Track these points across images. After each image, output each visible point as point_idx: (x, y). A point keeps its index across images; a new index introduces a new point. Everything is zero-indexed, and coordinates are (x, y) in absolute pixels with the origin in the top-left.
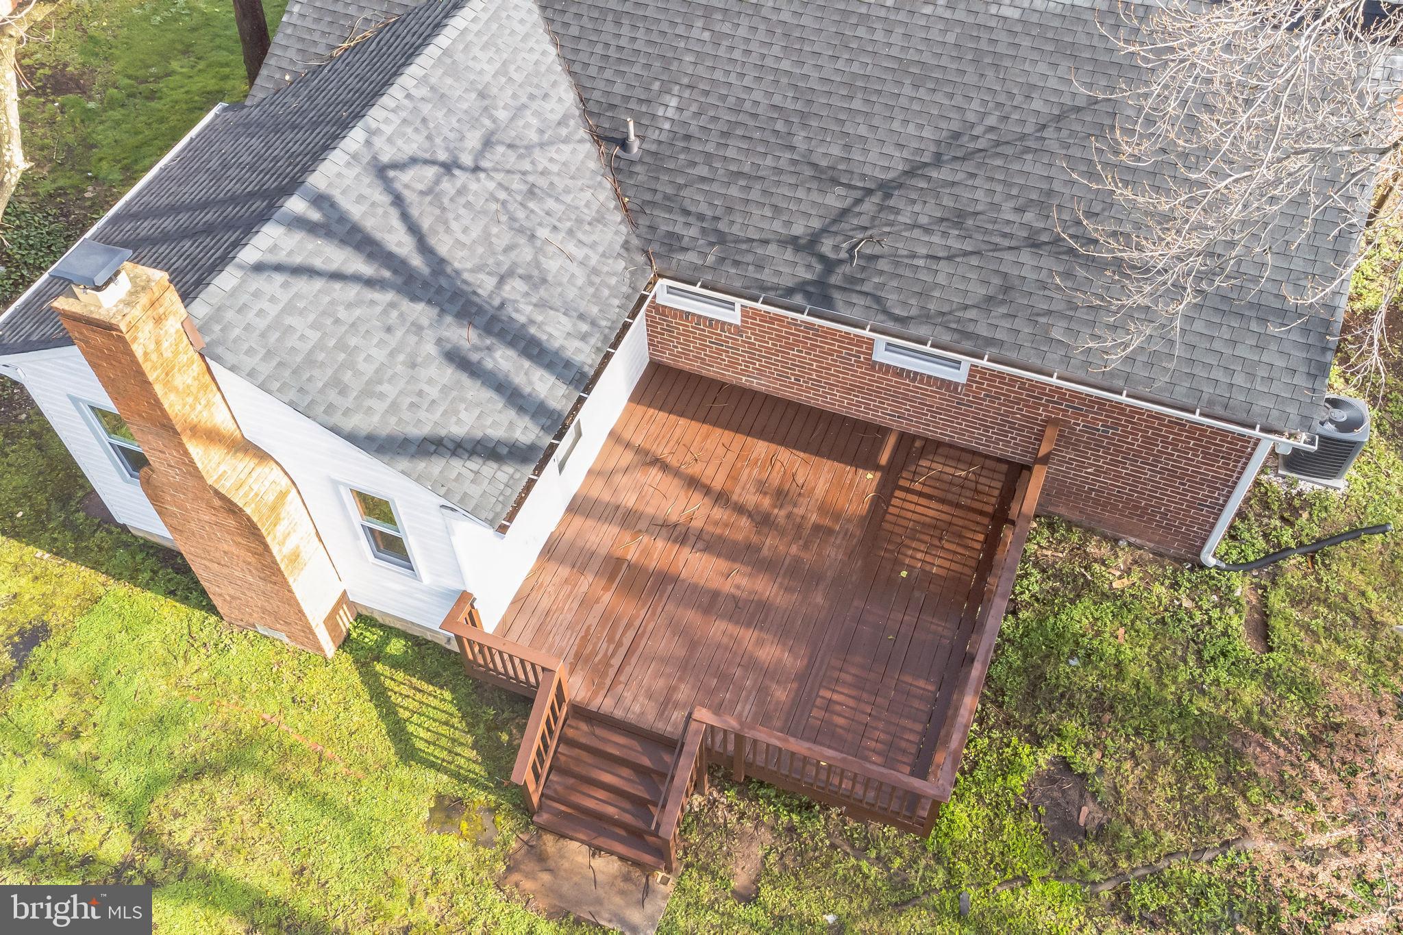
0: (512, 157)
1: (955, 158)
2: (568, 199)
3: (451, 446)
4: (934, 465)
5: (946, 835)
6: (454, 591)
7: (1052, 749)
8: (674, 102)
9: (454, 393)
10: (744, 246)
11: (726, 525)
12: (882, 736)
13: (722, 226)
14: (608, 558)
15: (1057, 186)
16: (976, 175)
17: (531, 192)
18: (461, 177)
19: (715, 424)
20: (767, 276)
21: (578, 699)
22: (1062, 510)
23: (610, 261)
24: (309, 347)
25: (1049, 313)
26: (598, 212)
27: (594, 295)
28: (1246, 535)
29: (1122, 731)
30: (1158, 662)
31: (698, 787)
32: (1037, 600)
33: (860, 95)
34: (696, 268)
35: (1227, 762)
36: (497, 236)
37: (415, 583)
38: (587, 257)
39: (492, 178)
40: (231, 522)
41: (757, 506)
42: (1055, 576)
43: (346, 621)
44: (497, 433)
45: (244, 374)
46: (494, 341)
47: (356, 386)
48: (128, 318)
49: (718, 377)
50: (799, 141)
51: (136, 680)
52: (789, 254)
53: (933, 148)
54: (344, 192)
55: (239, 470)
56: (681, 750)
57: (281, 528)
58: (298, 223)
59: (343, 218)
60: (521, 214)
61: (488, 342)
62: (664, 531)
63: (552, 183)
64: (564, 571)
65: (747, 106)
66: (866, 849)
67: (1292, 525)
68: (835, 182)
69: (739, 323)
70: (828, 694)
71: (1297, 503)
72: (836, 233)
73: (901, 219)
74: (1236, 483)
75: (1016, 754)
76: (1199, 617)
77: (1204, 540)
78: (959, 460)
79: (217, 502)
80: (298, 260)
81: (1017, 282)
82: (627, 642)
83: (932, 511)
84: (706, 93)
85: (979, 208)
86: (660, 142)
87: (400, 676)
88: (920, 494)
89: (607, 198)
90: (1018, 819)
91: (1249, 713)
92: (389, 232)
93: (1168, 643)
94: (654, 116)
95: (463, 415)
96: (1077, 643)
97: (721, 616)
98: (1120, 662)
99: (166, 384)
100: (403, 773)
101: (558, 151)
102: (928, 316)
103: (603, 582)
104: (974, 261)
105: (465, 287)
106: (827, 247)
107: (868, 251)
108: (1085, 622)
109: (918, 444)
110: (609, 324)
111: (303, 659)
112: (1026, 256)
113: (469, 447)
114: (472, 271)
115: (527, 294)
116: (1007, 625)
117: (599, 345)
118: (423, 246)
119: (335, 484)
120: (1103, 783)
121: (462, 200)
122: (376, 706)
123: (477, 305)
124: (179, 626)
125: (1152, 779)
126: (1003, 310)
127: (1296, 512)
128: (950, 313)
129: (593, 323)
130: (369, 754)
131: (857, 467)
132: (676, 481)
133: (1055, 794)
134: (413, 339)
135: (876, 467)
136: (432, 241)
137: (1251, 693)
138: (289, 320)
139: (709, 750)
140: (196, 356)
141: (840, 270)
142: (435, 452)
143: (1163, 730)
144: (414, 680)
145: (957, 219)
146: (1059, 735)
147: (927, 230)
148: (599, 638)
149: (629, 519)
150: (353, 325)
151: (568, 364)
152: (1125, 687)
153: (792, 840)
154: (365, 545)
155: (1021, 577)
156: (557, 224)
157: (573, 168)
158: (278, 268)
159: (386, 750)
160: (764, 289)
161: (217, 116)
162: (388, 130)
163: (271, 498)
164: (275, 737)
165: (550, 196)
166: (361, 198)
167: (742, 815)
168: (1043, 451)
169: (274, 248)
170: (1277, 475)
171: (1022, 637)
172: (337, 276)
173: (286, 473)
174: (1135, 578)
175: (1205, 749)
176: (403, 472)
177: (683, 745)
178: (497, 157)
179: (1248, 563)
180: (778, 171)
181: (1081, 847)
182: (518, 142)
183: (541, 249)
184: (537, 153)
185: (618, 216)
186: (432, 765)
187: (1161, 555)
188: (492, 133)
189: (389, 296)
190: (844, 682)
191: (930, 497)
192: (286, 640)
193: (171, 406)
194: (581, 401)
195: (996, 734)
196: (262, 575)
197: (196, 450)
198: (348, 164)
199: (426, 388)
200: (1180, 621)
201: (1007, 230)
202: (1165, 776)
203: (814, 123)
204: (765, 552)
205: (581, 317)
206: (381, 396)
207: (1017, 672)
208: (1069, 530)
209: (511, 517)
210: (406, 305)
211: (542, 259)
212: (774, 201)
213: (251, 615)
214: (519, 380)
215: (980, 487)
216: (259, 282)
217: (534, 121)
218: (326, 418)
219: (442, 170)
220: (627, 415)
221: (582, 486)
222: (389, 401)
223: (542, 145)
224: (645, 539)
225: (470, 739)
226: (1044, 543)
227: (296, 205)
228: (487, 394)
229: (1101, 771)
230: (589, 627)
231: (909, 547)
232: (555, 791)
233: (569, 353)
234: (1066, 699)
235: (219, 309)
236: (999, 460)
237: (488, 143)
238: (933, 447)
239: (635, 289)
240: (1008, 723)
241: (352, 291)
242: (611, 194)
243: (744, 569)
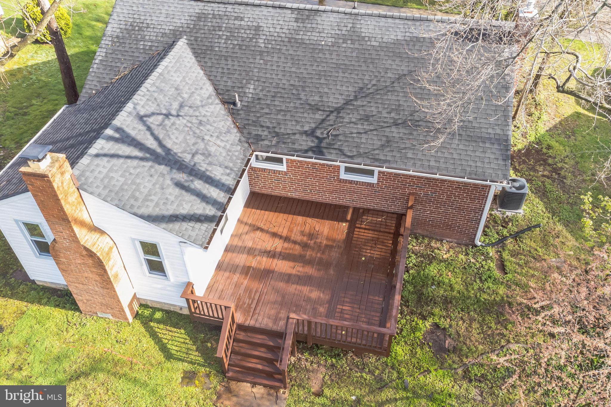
0: (191, 111)
1: (362, 97)
2: (215, 125)
3: (182, 218)
4: (368, 218)
5: (395, 358)
6: (183, 283)
7: (431, 320)
8: (252, 87)
9: (180, 198)
10: (286, 136)
11: (290, 249)
12: (365, 320)
13: (277, 130)
14: (244, 267)
15: (401, 103)
16: (371, 102)
17: (201, 123)
18: (173, 119)
19: (280, 212)
20: (296, 146)
21: (240, 322)
22: (419, 231)
23: (235, 147)
24: (121, 184)
25: (405, 148)
26: (227, 129)
27: (230, 159)
28: (490, 234)
29: (456, 310)
30: (466, 283)
31: (292, 354)
32: (416, 266)
33: (323, 78)
34: (268, 146)
35: (498, 317)
36: (189, 139)
37: (166, 282)
38: (225, 145)
39: (185, 119)
40: (90, 261)
41: (301, 240)
42: (421, 256)
43: (136, 307)
44: (199, 212)
45: (96, 195)
46: (193, 178)
47: (141, 197)
48: (52, 172)
49: (279, 195)
50: (302, 96)
51: (45, 343)
52: (304, 137)
53: (353, 94)
54: (127, 126)
55: (93, 238)
56: (285, 337)
57: (111, 263)
58: (110, 138)
59: (128, 136)
60: (198, 131)
61: (191, 178)
62: (265, 254)
63: (208, 120)
64: (227, 274)
65: (281, 85)
66: (364, 368)
67: (506, 228)
68: (318, 110)
69: (286, 170)
70: (341, 307)
71: (507, 220)
72: (321, 128)
73: (345, 120)
74: (483, 209)
75: (417, 324)
76: (478, 265)
77: (475, 235)
78: (378, 215)
79: (84, 253)
80: (112, 152)
81: (392, 139)
82: (257, 298)
83: (370, 235)
84: (264, 82)
85: (374, 114)
86: (248, 102)
87: (161, 326)
88: (365, 229)
89: (230, 124)
90: (422, 348)
91: (502, 298)
92: (147, 140)
93: (468, 276)
94: (245, 93)
95: (185, 206)
96: (433, 280)
97: (293, 283)
98: (451, 285)
99: (65, 200)
100: (168, 365)
101: (209, 108)
102: (360, 154)
103: (243, 276)
104: (375, 133)
105: (179, 159)
106: (318, 133)
107: (334, 133)
108: (435, 271)
109: (361, 211)
110: (237, 169)
111: (119, 324)
112: (394, 129)
113: (189, 218)
114: (181, 153)
115: (204, 160)
116: (406, 276)
117: (235, 177)
118: (161, 144)
119: (133, 240)
120: (452, 331)
121: (174, 127)
122: (153, 339)
123: (185, 165)
124: (62, 318)
125: (471, 327)
126: (388, 149)
127: (507, 223)
128: (368, 152)
129: (231, 170)
130: (153, 359)
131: (339, 222)
132: (267, 235)
133: (435, 338)
134: (161, 179)
135: (346, 221)
136: (164, 143)
137: (502, 290)
138: (111, 175)
139: (297, 333)
140: (76, 190)
141: (325, 141)
142: (176, 220)
143: (472, 308)
144: (168, 327)
145: (366, 118)
146: (432, 315)
147: (355, 123)
148: (245, 298)
149: (250, 251)
150: (137, 175)
151: (223, 185)
152: (455, 293)
153: (333, 369)
154: (145, 267)
155: (408, 258)
156: (212, 134)
157: (216, 114)
158: (105, 155)
159: (160, 356)
160: (296, 151)
161: (64, 110)
162: (142, 103)
163: (106, 249)
164: (110, 357)
165: (208, 124)
166: (134, 128)
167: (312, 362)
168: (410, 204)
169: (102, 148)
170: (498, 211)
171: (412, 280)
172: (128, 157)
173: (112, 239)
174: (451, 253)
175: (489, 313)
176: (164, 229)
177: (286, 334)
178: (186, 111)
179: (493, 243)
180: (296, 108)
181: (448, 356)
182: (192, 105)
183: (207, 144)
184: (201, 109)
185: (235, 130)
186: (180, 360)
187: (460, 244)
188: (183, 103)
189: (150, 164)
190: (347, 302)
191: (369, 229)
192: (111, 317)
193: (67, 210)
194: (230, 199)
195: (408, 317)
196: (102, 286)
197: (76, 229)
198: (128, 116)
199: (169, 197)
200: (471, 267)
201: (385, 120)
202: (475, 325)
203: (307, 89)
204: (307, 257)
205: (226, 167)
206: (152, 201)
207: (412, 293)
208: (423, 238)
209: (209, 243)
210: (157, 166)
211: (208, 147)
212: (296, 118)
213: (95, 308)
214: (205, 192)
215: (387, 224)
216: (98, 161)
217: (198, 98)
218: (131, 210)
219: (164, 117)
220: (244, 212)
221: (230, 241)
222: (155, 202)
223: (202, 106)
224: (259, 258)
225: (194, 347)
226: (414, 244)
227: (109, 132)
228: (193, 198)
229: (451, 326)
230: (240, 295)
231: (364, 249)
232: (234, 362)
233: (223, 181)
234: (432, 301)
235: (83, 172)
236: (393, 213)
237: (181, 106)
238: (367, 211)
239: (246, 156)
240: (412, 313)
241: (135, 162)
242: (232, 122)
243: (299, 264)
